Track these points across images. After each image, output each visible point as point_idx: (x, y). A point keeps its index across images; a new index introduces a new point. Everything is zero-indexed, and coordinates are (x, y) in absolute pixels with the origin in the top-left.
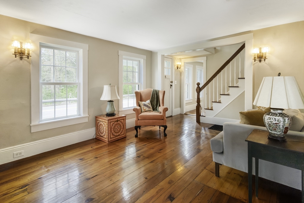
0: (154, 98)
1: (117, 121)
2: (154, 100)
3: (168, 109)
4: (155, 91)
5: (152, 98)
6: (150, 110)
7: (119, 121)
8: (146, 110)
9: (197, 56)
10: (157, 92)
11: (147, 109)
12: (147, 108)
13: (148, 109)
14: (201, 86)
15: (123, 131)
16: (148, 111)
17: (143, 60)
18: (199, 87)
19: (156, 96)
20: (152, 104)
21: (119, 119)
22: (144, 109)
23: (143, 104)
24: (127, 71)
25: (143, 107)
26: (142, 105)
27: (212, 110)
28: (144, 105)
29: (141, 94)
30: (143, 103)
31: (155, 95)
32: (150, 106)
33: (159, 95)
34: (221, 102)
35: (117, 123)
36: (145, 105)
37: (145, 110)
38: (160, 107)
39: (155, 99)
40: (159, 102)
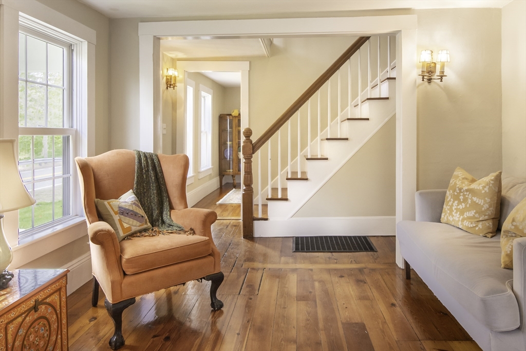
0: (148, 183)
1: (35, 308)
2: (149, 189)
3: (216, 216)
4: (145, 156)
5: (139, 183)
6: (145, 226)
7: (42, 302)
8: (134, 229)
9: (222, 57)
10: (152, 160)
11: (135, 225)
12: (135, 222)
13: (138, 224)
14: (254, 138)
15: (59, 341)
16: (140, 231)
17: (87, 42)
18: (251, 142)
19: (152, 173)
20: (143, 205)
21: (40, 297)
22: (126, 226)
23: (116, 209)
24: (47, 85)
25: (120, 220)
26: (112, 213)
27: (286, 200)
28: (122, 213)
29: (95, 170)
30: (115, 203)
31: (148, 171)
32: (141, 212)
33: (162, 172)
34: (308, 178)
35: (36, 316)
36: (124, 212)
37: (129, 228)
38: (172, 211)
39: (153, 187)
40: (165, 195)
